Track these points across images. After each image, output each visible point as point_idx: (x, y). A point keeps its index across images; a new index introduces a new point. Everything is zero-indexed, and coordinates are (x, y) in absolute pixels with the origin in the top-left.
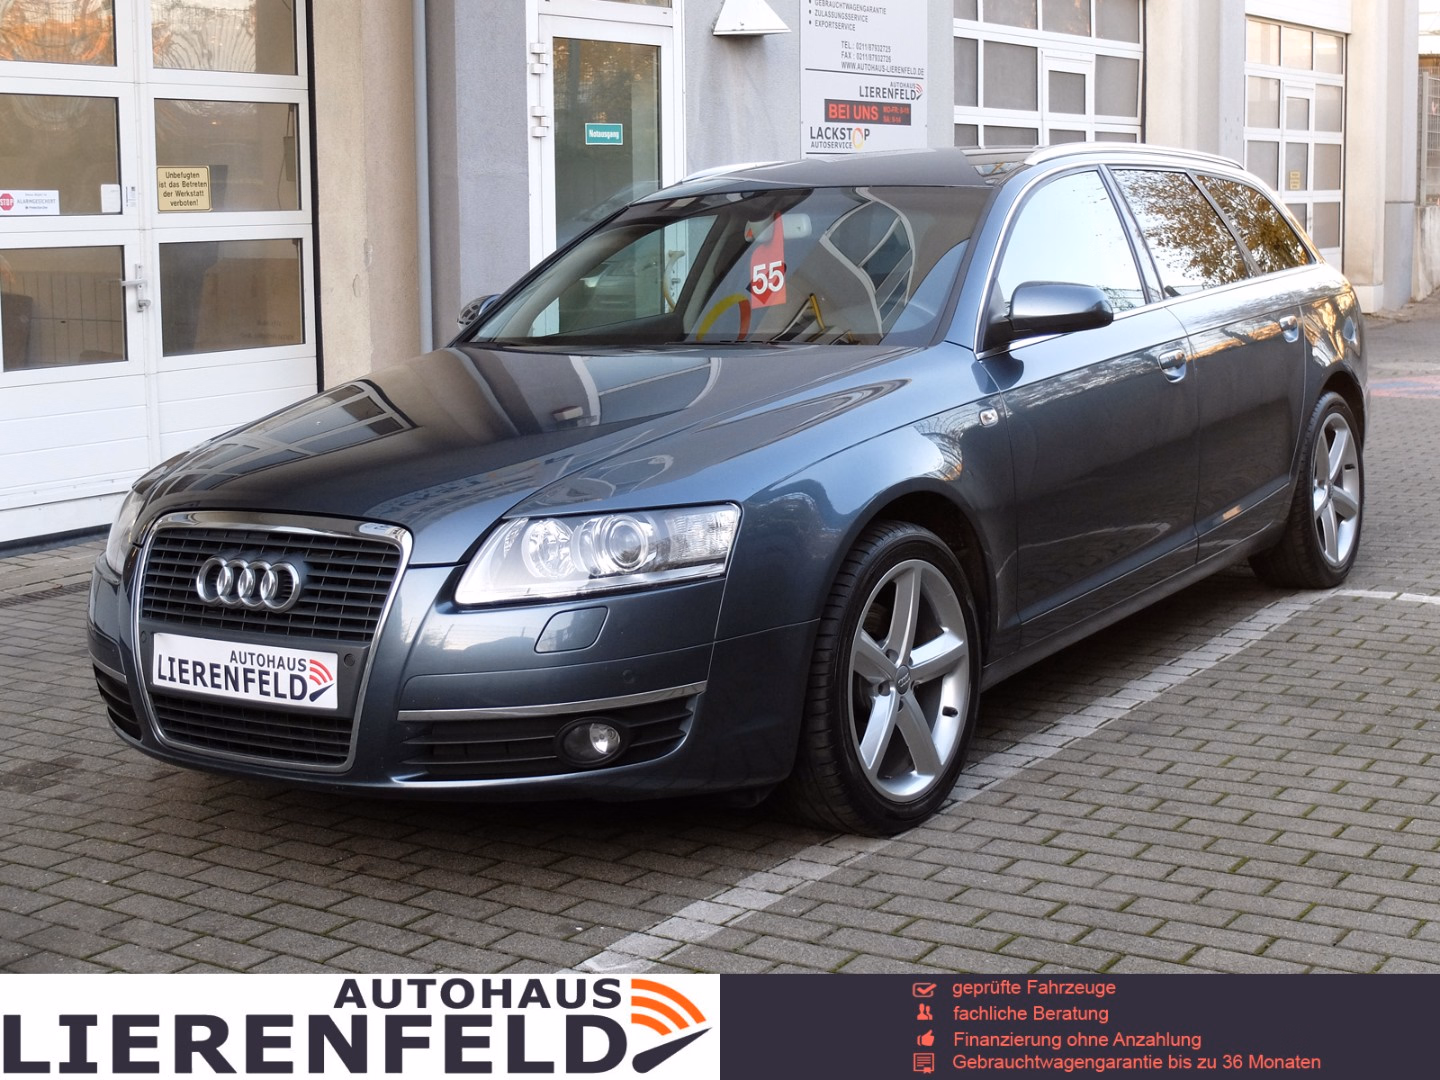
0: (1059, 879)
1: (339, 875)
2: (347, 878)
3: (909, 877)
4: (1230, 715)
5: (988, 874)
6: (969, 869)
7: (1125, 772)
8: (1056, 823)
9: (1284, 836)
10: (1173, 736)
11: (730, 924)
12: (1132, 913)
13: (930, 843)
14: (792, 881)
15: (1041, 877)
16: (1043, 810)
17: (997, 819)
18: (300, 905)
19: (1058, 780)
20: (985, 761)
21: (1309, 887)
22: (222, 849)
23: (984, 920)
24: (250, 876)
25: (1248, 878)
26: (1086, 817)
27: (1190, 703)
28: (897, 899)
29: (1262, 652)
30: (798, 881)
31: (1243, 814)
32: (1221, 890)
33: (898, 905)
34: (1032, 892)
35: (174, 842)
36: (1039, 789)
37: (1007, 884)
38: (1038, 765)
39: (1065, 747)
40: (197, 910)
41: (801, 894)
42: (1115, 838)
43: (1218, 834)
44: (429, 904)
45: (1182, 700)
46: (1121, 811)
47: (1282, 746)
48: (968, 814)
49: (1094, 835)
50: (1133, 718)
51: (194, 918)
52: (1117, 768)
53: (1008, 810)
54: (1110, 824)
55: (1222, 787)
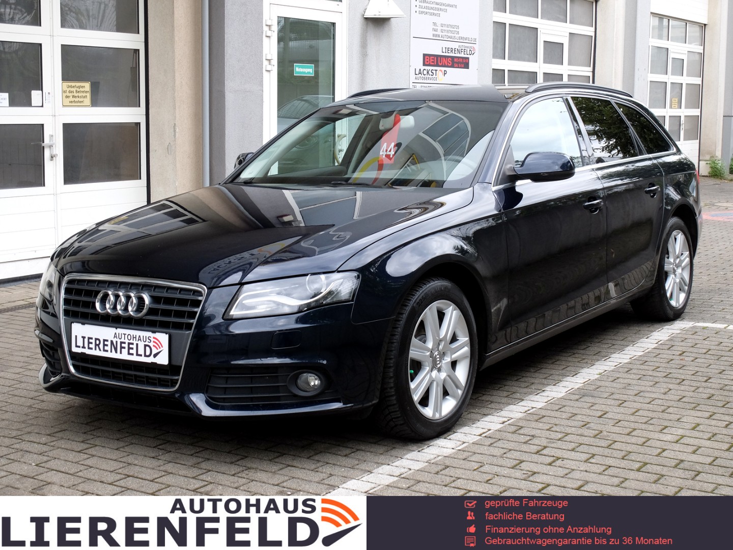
0: (545, 472)
1: (161, 462)
2: (164, 464)
3: (465, 469)
4: (636, 388)
5: (507, 468)
7: (581, 416)
8: (544, 442)
9: (666, 452)
10: (606, 398)
11: (370, 492)
13: (476, 451)
14: (403, 470)
15: (536, 471)
16: (537, 435)
17: (512, 440)
18: (140, 478)
19: (544, 420)
20: (506, 409)
21: (679, 479)
22: (97, 448)
24: (112, 462)
26: (559, 440)
27: (615, 381)
29: (654, 355)
30: (406, 470)
31: (644, 440)
32: (632, 479)
33: (459, 484)
34: (531, 479)
35: (71, 444)
36: (534, 424)
38: (534, 411)
39: (549, 402)
40: (83, 480)
41: (407, 477)
42: (575, 451)
43: (631, 450)
44: (209, 479)
45: (611, 379)
46: (578, 437)
47: (665, 404)
48: (497, 437)
49: (564, 449)
50: (585, 388)
51: (82, 484)
52: (576, 414)
53: (518, 435)
54: (573, 444)
55: (633, 425)
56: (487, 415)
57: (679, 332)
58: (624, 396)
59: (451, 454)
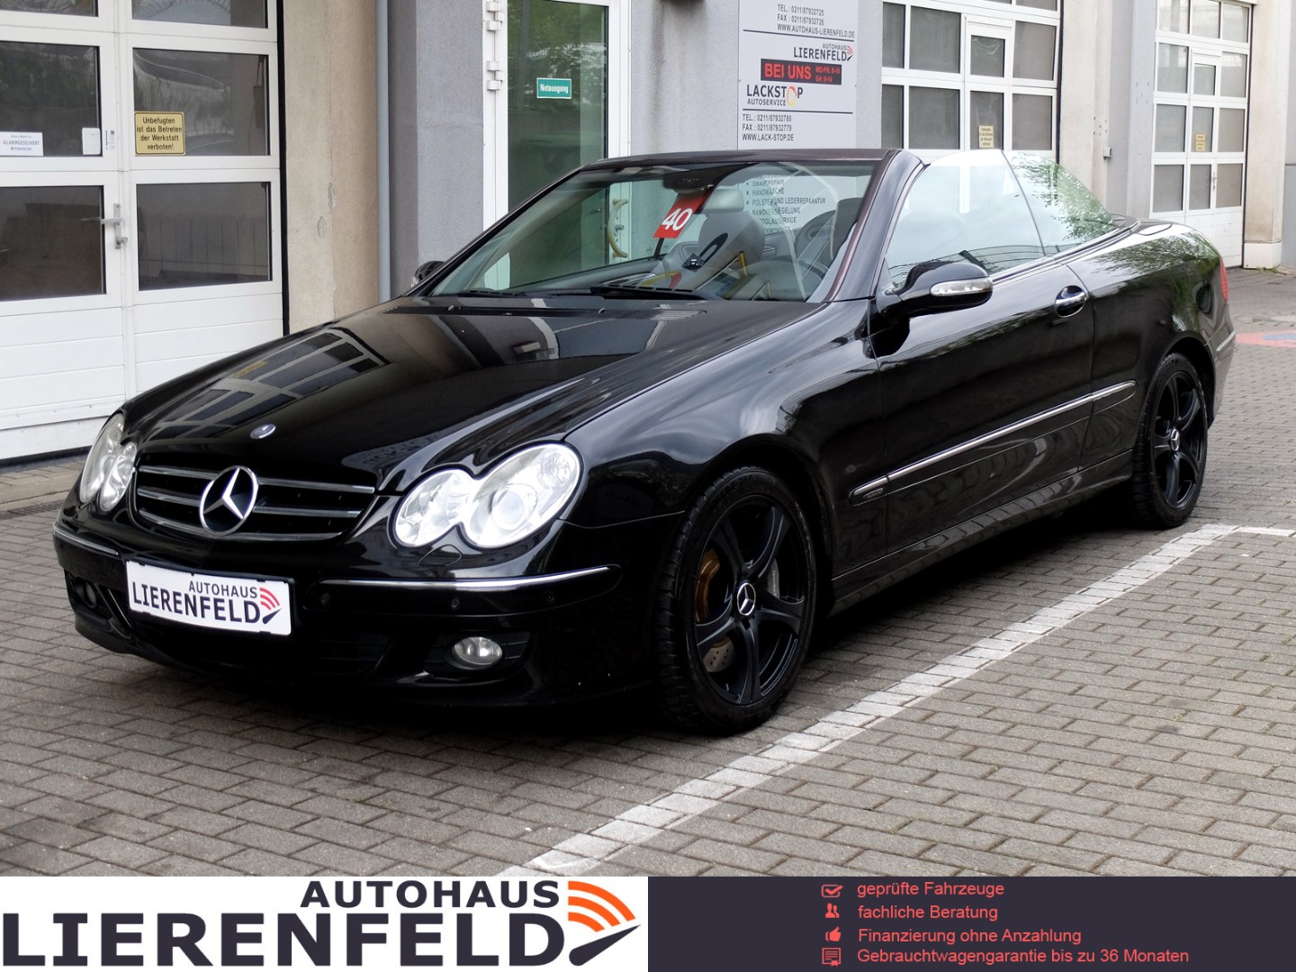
0: (976, 791)
1: (306, 775)
2: (311, 778)
3: (837, 787)
4: (1136, 641)
5: (909, 785)
6: (892, 780)
7: (1038, 692)
8: (973, 739)
9: (1187, 755)
10: (1083, 660)
11: (669, 827)
12: (1045, 825)
13: (856, 755)
14: (727, 788)
15: (960, 789)
16: (961, 727)
17: (918, 734)
18: (268, 803)
19: (973, 699)
20: (907, 680)
21: (1210, 803)
22: (195, 749)
23: (906, 828)
24: (220, 775)
25: (1154, 794)
26: (1001, 734)
27: (1098, 630)
28: (825, 806)
29: (1168, 583)
30: (731, 788)
31: (1148, 734)
32: (1128, 804)
34: (950, 803)
35: (149, 742)
36: (955, 707)
37: (928, 795)
38: (956, 684)
39: (982, 668)
40: (170, 805)
41: (735, 801)
42: (1029, 755)
43: (1125, 752)
44: (388, 804)
45: (1091, 627)
46: (1034, 729)
47: (1186, 671)
48: (891, 729)
49: (1009, 751)
50: (1045, 643)
51: (168, 813)
52: (1030, 689)
53: (929, 726)
54: (1025, 741)
55: (1129, 709)
56: (874, 691)
57: (1209, 543)
58: (1113, 656)
59: (811, 760)
